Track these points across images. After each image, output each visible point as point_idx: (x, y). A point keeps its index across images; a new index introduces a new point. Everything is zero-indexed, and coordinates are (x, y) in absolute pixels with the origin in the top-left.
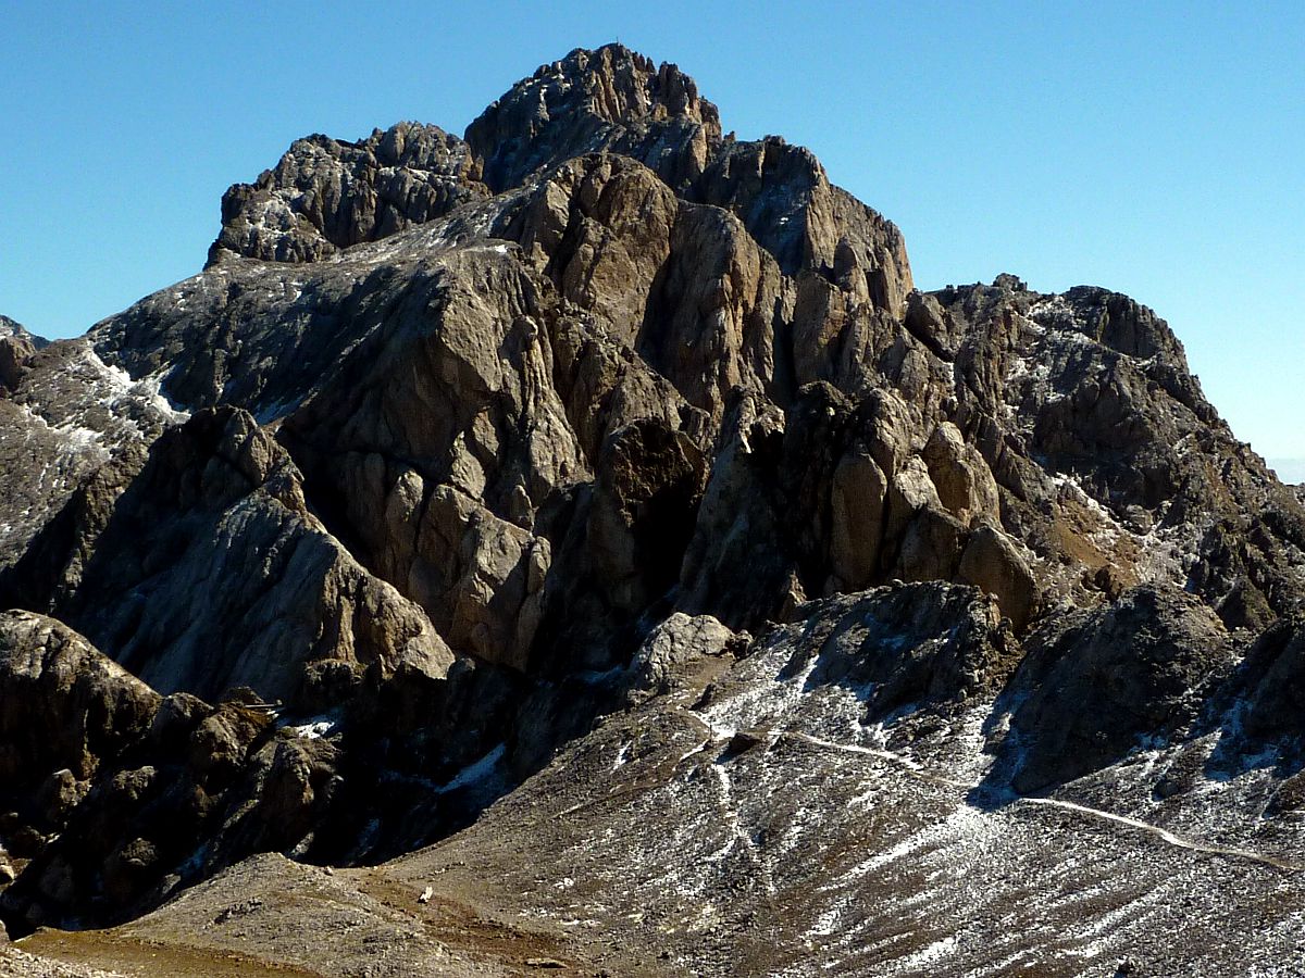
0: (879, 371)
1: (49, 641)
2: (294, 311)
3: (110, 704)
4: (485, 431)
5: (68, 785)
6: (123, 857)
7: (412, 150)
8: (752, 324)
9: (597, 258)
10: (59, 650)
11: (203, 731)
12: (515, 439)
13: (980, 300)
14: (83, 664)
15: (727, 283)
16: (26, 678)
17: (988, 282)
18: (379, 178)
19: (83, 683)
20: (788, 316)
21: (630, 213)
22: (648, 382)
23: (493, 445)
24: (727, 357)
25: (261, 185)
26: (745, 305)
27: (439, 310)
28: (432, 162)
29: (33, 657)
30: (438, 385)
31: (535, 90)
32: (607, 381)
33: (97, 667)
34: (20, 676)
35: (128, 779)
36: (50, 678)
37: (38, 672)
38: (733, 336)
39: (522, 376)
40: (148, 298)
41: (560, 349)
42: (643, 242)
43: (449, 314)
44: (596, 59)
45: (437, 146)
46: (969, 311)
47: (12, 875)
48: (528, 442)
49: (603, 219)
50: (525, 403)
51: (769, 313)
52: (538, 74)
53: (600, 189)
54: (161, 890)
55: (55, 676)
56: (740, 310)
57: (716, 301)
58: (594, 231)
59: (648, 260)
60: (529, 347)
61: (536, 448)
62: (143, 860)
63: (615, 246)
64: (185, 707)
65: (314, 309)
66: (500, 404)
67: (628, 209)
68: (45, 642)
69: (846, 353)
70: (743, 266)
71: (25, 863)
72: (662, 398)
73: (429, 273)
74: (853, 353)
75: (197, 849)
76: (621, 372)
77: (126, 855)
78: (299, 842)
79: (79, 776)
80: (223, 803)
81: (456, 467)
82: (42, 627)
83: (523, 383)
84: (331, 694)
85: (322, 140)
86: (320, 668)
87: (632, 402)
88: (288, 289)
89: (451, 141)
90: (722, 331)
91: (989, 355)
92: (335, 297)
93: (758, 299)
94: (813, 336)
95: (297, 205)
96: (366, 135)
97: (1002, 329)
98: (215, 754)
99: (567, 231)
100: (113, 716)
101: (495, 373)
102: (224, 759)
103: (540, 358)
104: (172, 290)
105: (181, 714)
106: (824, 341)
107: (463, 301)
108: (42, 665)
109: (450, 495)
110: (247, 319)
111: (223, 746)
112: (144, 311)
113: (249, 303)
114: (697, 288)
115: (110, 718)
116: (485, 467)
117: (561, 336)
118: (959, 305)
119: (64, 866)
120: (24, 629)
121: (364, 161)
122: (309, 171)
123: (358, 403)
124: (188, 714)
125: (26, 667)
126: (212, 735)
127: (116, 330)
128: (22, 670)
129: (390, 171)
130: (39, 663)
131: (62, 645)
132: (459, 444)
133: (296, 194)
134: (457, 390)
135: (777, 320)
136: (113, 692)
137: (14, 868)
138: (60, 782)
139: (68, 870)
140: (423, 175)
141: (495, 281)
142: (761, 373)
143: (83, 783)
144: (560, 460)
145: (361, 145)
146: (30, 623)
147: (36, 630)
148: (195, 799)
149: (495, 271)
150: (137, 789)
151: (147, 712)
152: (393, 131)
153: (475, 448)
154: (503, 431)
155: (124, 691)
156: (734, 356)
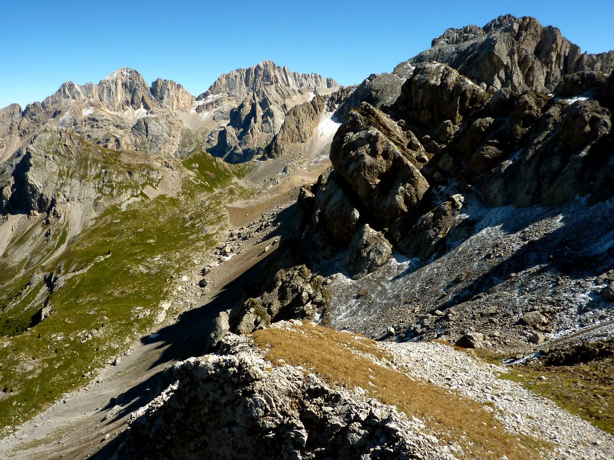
0: (588, 67)
1: (443, 71)
2: (453, 53)
3: (469, 95)
4: (502, 73)
5: (450, 126)
6: (482, 154)
7: (471, 30)
8: (558, 56)
9: (524, 40)
10: (447, 75)
11: (522, 100)
12: (509, 77)
13: (605, 56)
14: (457, 80)
15: (554, 46)
16: (434, 85)
17: (607, 52)
18: (464, 37)
19: (458, 87)
20: (567, 54)
21: (532, 30)
22: (540, 65)
23: (504, 77)
24: (552, 63)
25: (440, 38)
26: (557, 51)
27: (494, 45)
28: (475, 33)
29: (437, 77)
30: (492, 63)
31: (491, 25)
32: (530, 64)
33: (464, 81)
34: (432, 84)
35: (480, 123)
36: (444, 85)
37: (439, 83)
38: (554, 59)
39: (512, 61)
40: (421, 53)
41: (520, 56)
42: (535, 37)
43: (496, 46)
44: (505, 18)
45: (476, 29)
46: (602, 58)
47: (427, 160)
48: (512, 77)
49: (526, 31)
50: (512, 68)
51: (563, 54)
52: (492, 21)
53: (526, 24)
54: (500, 169)
55: (447, 84)
56: (556, 53)
57: (551, 50)
58: (524, 34)
59: (535, 41)
60: (514, 55)
61: (514, 78)
62: (490, 156)
63: (528, 37)
64: (507, 94)
65: (458, 53)
66: (506, 68)
67: (532, 29)
68: (442, 72)
69: (580, 64)
70: (558, 42)
71: (432, 155)
72: (543, 69)
73: (491, 37)
74: (582, 63)
75: (516, 152)
76: (533, 62)
77: (483, 153)
78: (583, 150)
79: (454, 123)
80: (529, 133)
81: (495, 82)
82: (441, 66)
83: (512, 63)
84: (584, 86)
85: (453, 29)
86: (578, 74)
87: (536, 69)
88: (452, 49)
89: (479, 29)
90: (552, 57)
91: (607, 68)
92: (463, 50)
93: (560, 50)
94: (573, 59)
95: (447, 42)
96: (461, 27)
97: (610, 62)
98: (527, 111)
99: (517, 34)
100: (469, 100)
101: (506, 60)
102: (530, 114)
103: (516, 57)
104: (426, 51)
105: (504, 96)
106: (576, 60)
107: (500, 43)
108: (441, 80)
109: (493, 89)
110: (442, 55)
111: (531, 108)
112: (420, 55)
113: (443, 52)
114: (546, 47)
115: (468, 101)
116: (501, 83)
117: (520, 54)
118: (600, 57)
119: (449, 157)
120: (434, 67)
121: (461, 33)
122: (449, 35)
123: (471, 68)
124: (508, 96)
125: (435, 81)
126: (527, 102)
127: (414, 59)
128: (433, 82)
129: (466, 35)
130: (439, 80)
131: (448, 73)
132: (496, 77)
133: (447, 40)
134: (496, 64)
135: (564, 56)
136: (470, 90)
137: (428, 157)
138: (447, 124)
139: (451, 159)
140: (473, 35)
141: (505, 40)
142: (559, 67)
143: (456, 126)
144: (520, 81)
145: (460, 30)
146: (436, 65)
147: (439, 67)
148: (516, 130)
149: (505, 38)
150: (484, 127)
151: (483, 99)
152: (467, 27)
153: (499, 78)
154: (506, 74)
155: (474, 90)
156: (554, 63)
